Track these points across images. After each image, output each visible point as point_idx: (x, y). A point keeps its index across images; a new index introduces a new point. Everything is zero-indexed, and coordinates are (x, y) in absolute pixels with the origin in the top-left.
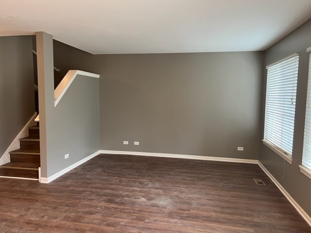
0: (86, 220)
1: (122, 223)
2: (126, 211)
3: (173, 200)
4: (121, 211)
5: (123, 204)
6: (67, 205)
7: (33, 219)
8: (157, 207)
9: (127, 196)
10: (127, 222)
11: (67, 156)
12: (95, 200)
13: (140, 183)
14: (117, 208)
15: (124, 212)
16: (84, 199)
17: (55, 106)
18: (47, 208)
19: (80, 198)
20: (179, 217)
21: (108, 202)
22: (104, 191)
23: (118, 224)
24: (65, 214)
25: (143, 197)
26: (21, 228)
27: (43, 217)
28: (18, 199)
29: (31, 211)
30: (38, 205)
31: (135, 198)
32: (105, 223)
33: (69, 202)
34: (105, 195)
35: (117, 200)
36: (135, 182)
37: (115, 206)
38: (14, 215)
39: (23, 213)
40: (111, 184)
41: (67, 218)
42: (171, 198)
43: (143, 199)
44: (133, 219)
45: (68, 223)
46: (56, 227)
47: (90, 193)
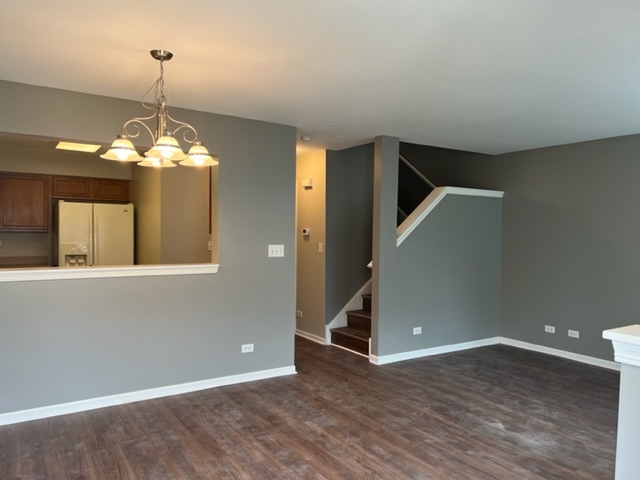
0: (383, 420)
1: (427, 441)
2: (451, 429)
3: (559, 445)
4: (443, 427)
5: (457, 420)
6: (376, 397)
7: (326, 397)
8: (515, 443)
9: (477, 413)
10: (437, 443)
11: (417, 331)
12: (418, 401)
13: (520, 403)
14: (441, 422)
15: (447, 430)
16: (406, 396)
17: (398, 245)
18: (351, 392)
19: (400, 394)
20: (538, 470)
21: (436, 411)
22: (446, 396)
23: (421, 439)
24: (364, 405)
25: (504, 422)
26: (307, 402)
27: (338, 399)
28: (330, 373)
29: (331, 389)
30: (344, 386)
31: (486, 420)
32: (404, 432)
33: (382, 393)
34: (439, 401)
35: (452, 413)
36: (514, 398)
37: (441, 419)
38: (311, 388)
39: (321, 388)
40: (467, 390)
41: (362, 410)
42: (559, 441)
43: (501, 426)
44: (450, 443)
45: (358, 415)
46: (343, 414)
47: (421, 391)
